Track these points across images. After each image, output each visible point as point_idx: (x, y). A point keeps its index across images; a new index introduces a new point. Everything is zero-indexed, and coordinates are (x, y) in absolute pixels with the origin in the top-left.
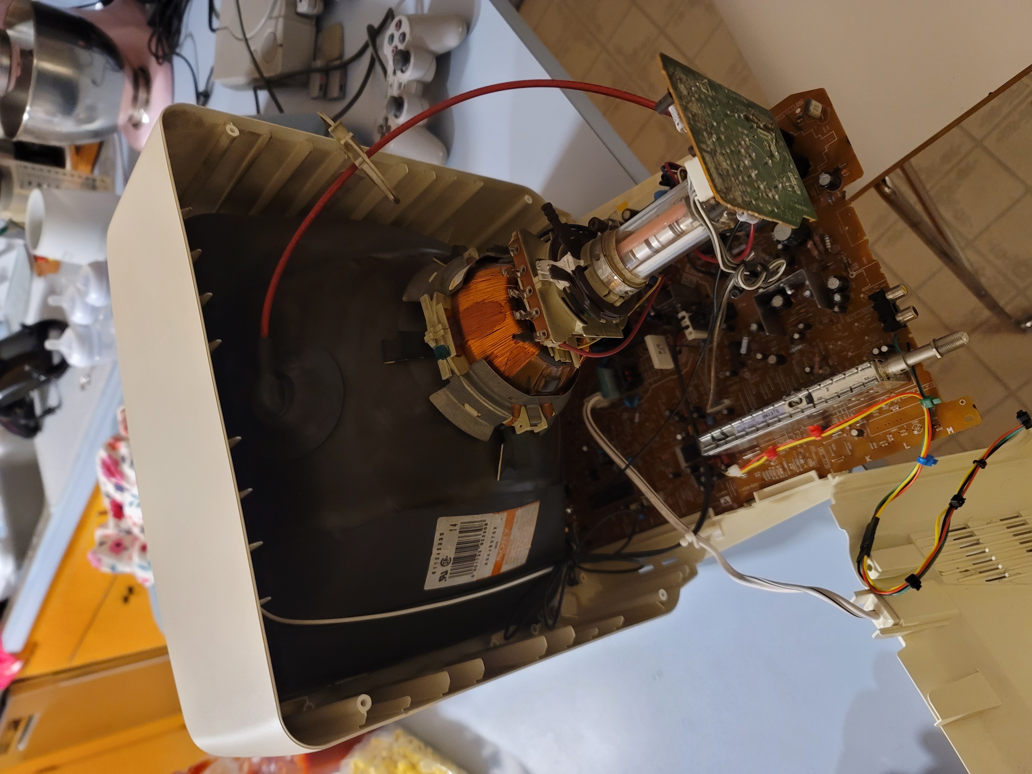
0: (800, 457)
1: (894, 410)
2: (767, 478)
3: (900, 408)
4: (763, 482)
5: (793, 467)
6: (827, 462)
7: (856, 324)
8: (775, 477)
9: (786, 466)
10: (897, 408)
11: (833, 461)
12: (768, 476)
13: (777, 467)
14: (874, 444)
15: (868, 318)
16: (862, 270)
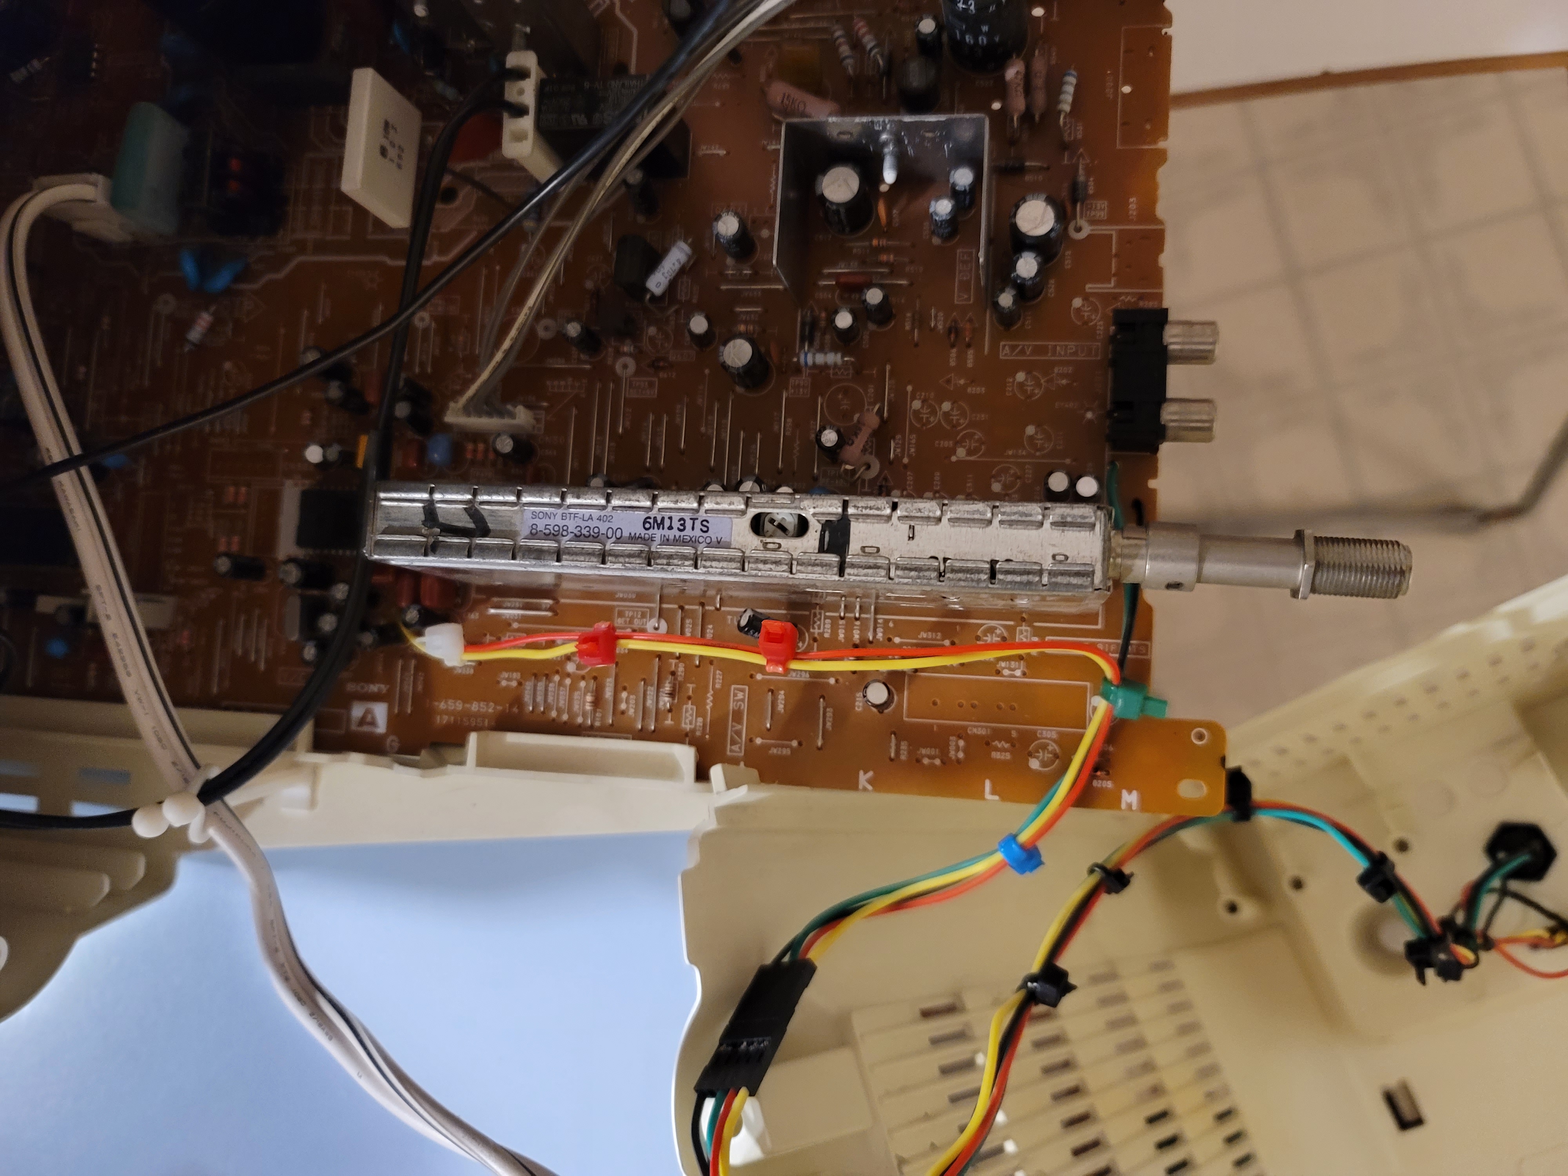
0: (667, 688)
1: (1006, 672)
2: (535, 705)
3: (1024, 674)
4: (515, 710)
5: (628, 704)
6: (740, 736)
7: (1021, 376)
8: (560, 711)
9: (609, 693)
10: (1018, 673)
11: (759, 741)
12: (540, 699)
13: (583, 684)
14: (904, 746)
15: (1063, 376)
16: (1112, 230)
